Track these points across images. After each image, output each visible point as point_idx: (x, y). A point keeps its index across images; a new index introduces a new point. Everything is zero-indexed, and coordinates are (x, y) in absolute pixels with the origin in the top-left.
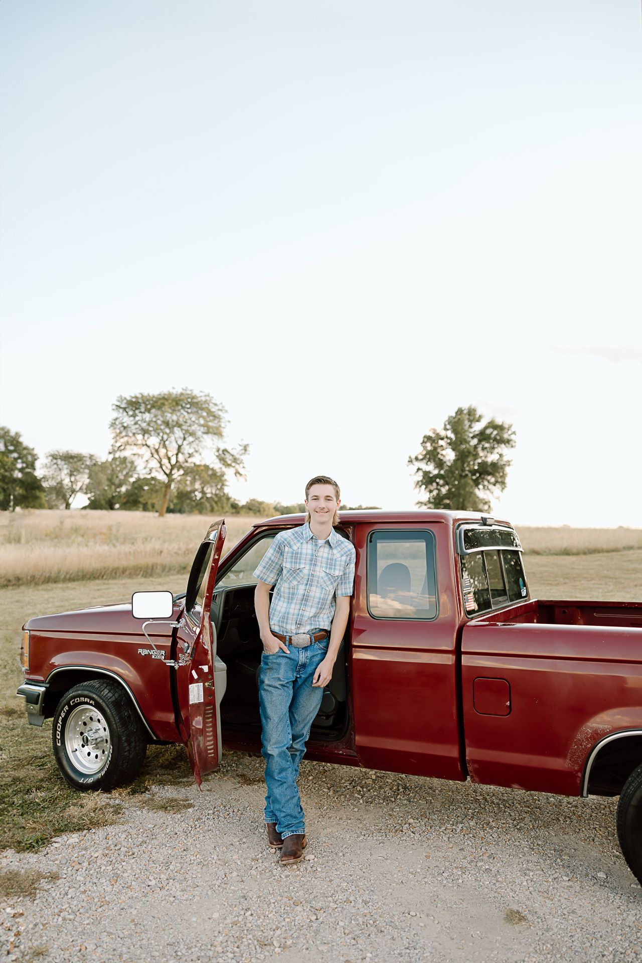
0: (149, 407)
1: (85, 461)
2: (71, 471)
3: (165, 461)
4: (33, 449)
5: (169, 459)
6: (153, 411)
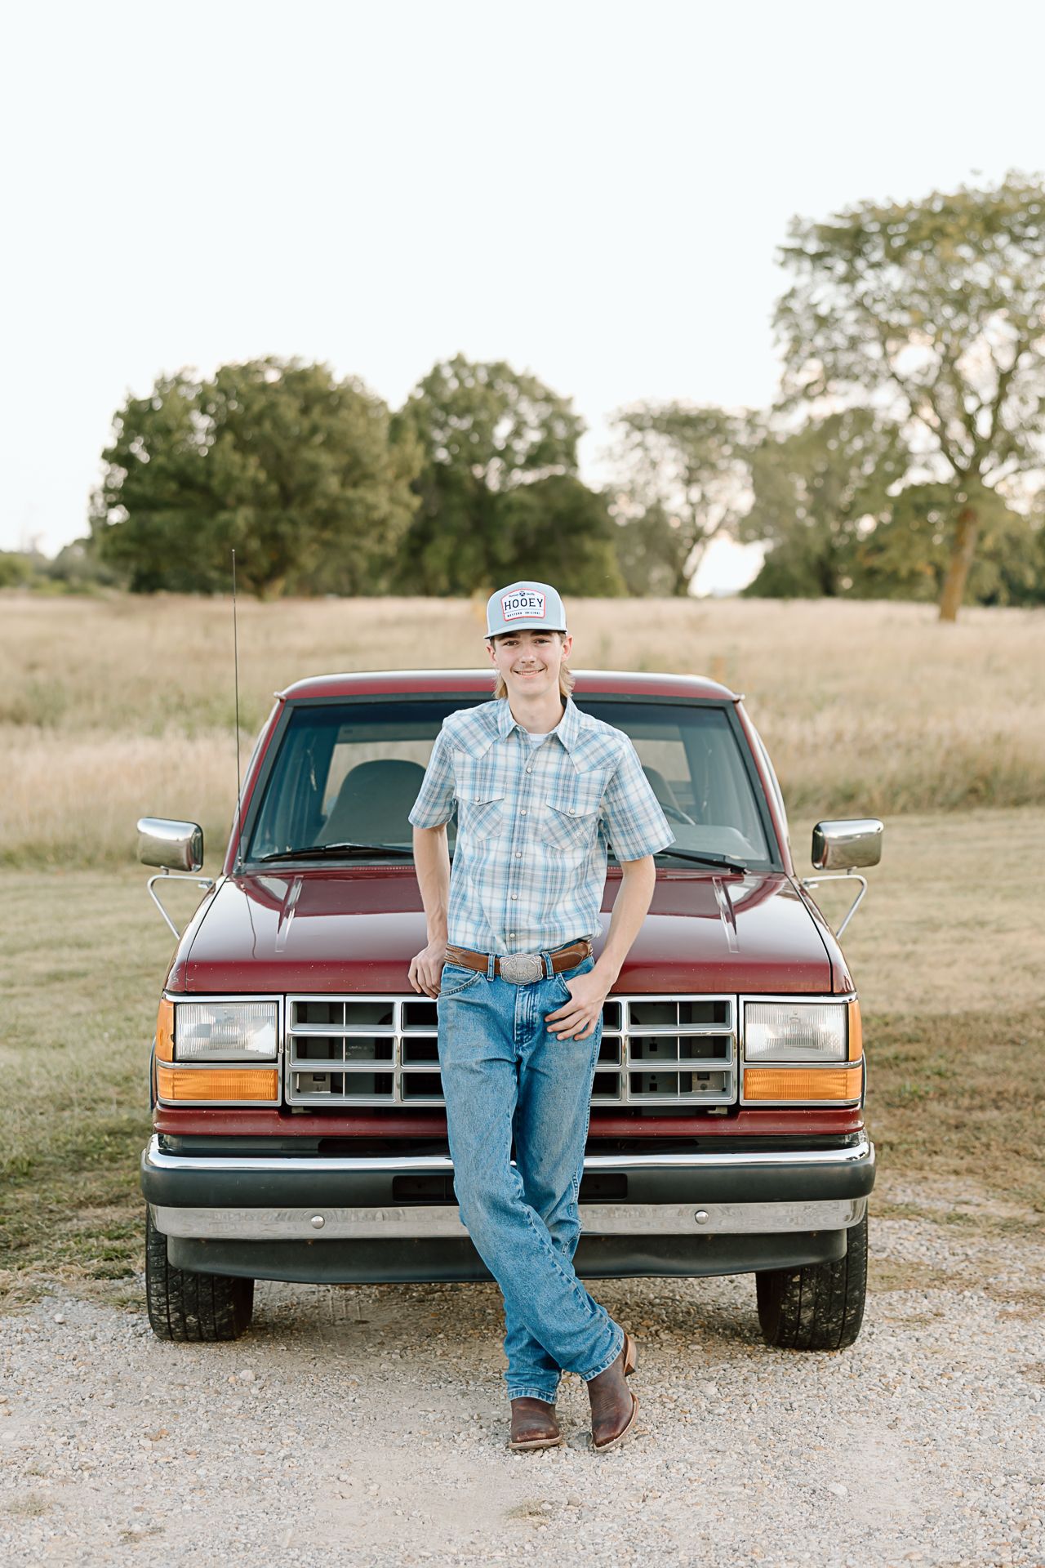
0: (897, 242)
1: (734, 432)
2: (689, 469)
3: (956, 430)
4: (569, 401)
5: (969, 422)
6: (916, 255)
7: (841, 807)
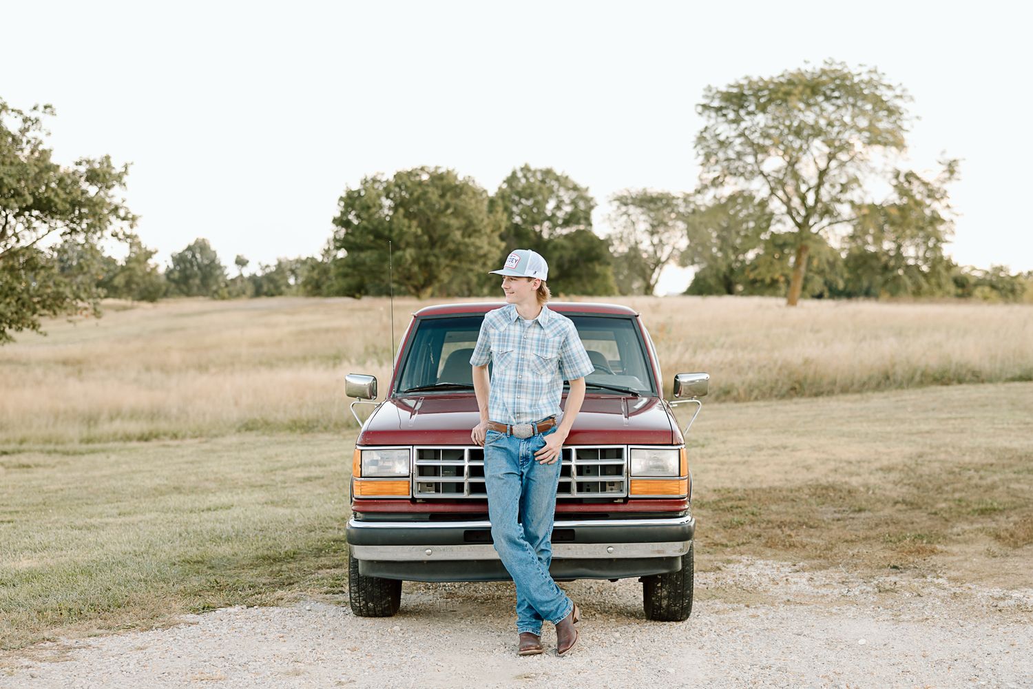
0: (763, 100)
1: (677, 206)
2: (653, 226)
3: (796, 202)
4: (587, 189)
5: (803, 198)
6: (771, 108)
7: (723, 398)
